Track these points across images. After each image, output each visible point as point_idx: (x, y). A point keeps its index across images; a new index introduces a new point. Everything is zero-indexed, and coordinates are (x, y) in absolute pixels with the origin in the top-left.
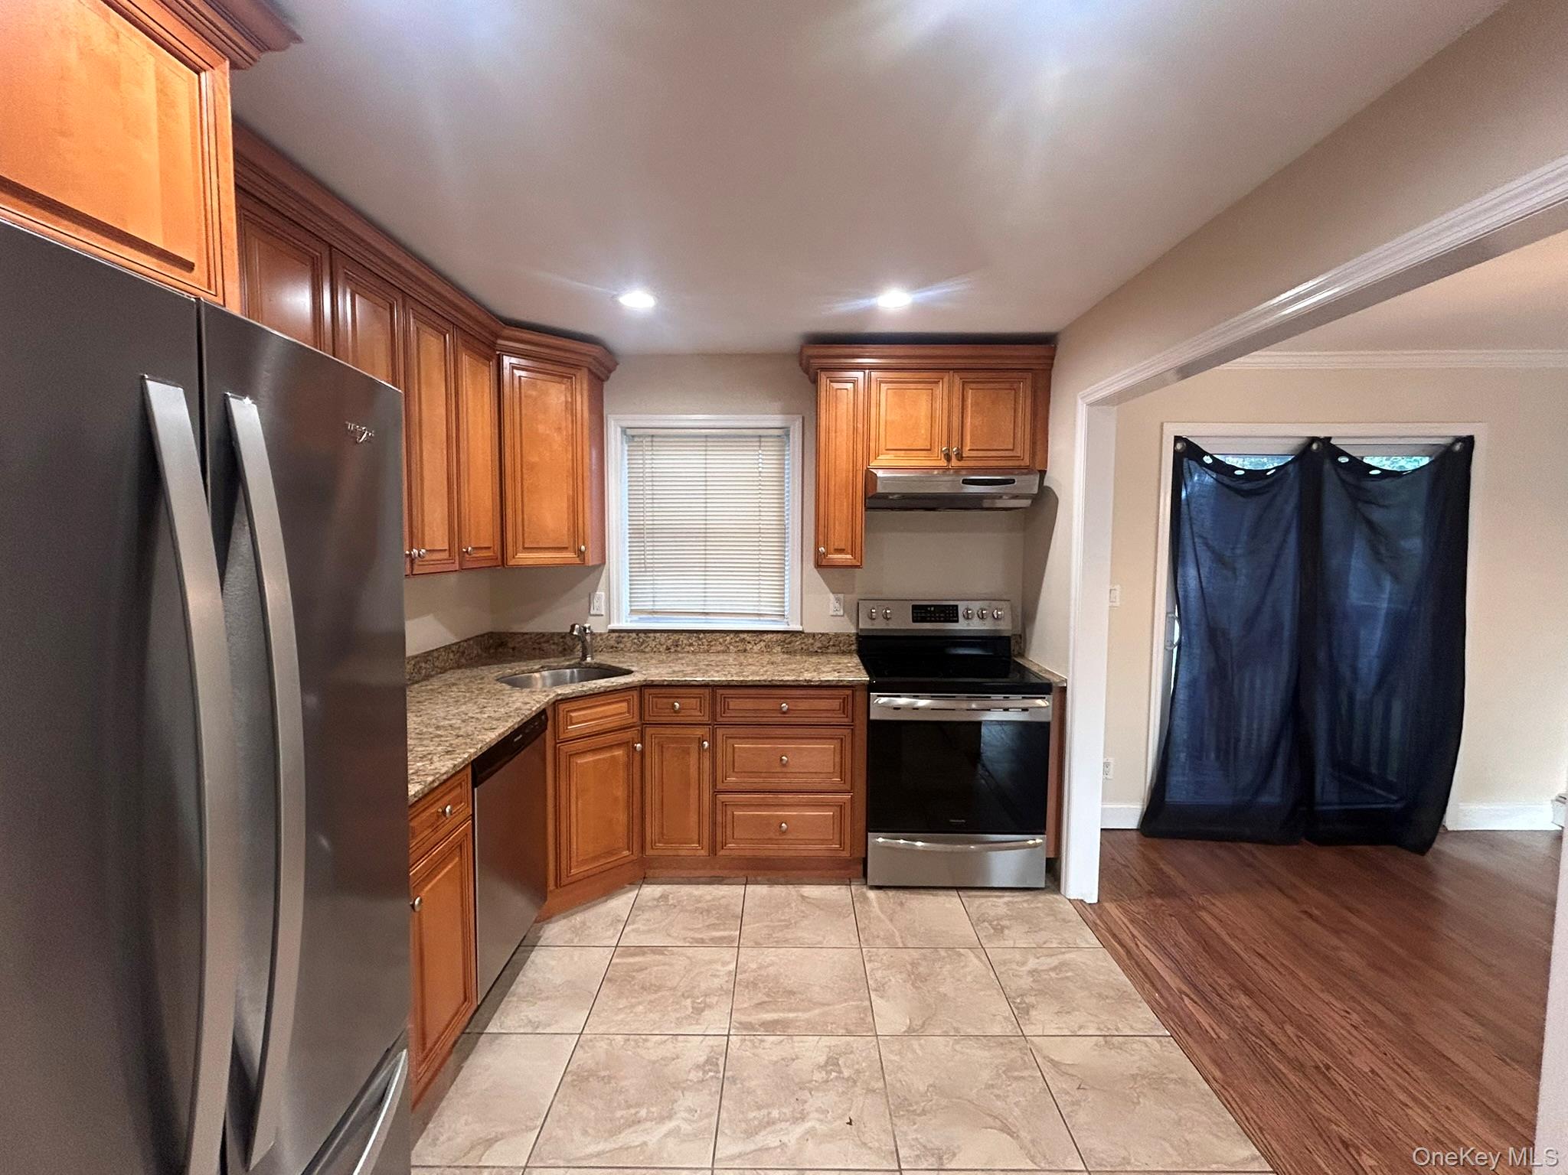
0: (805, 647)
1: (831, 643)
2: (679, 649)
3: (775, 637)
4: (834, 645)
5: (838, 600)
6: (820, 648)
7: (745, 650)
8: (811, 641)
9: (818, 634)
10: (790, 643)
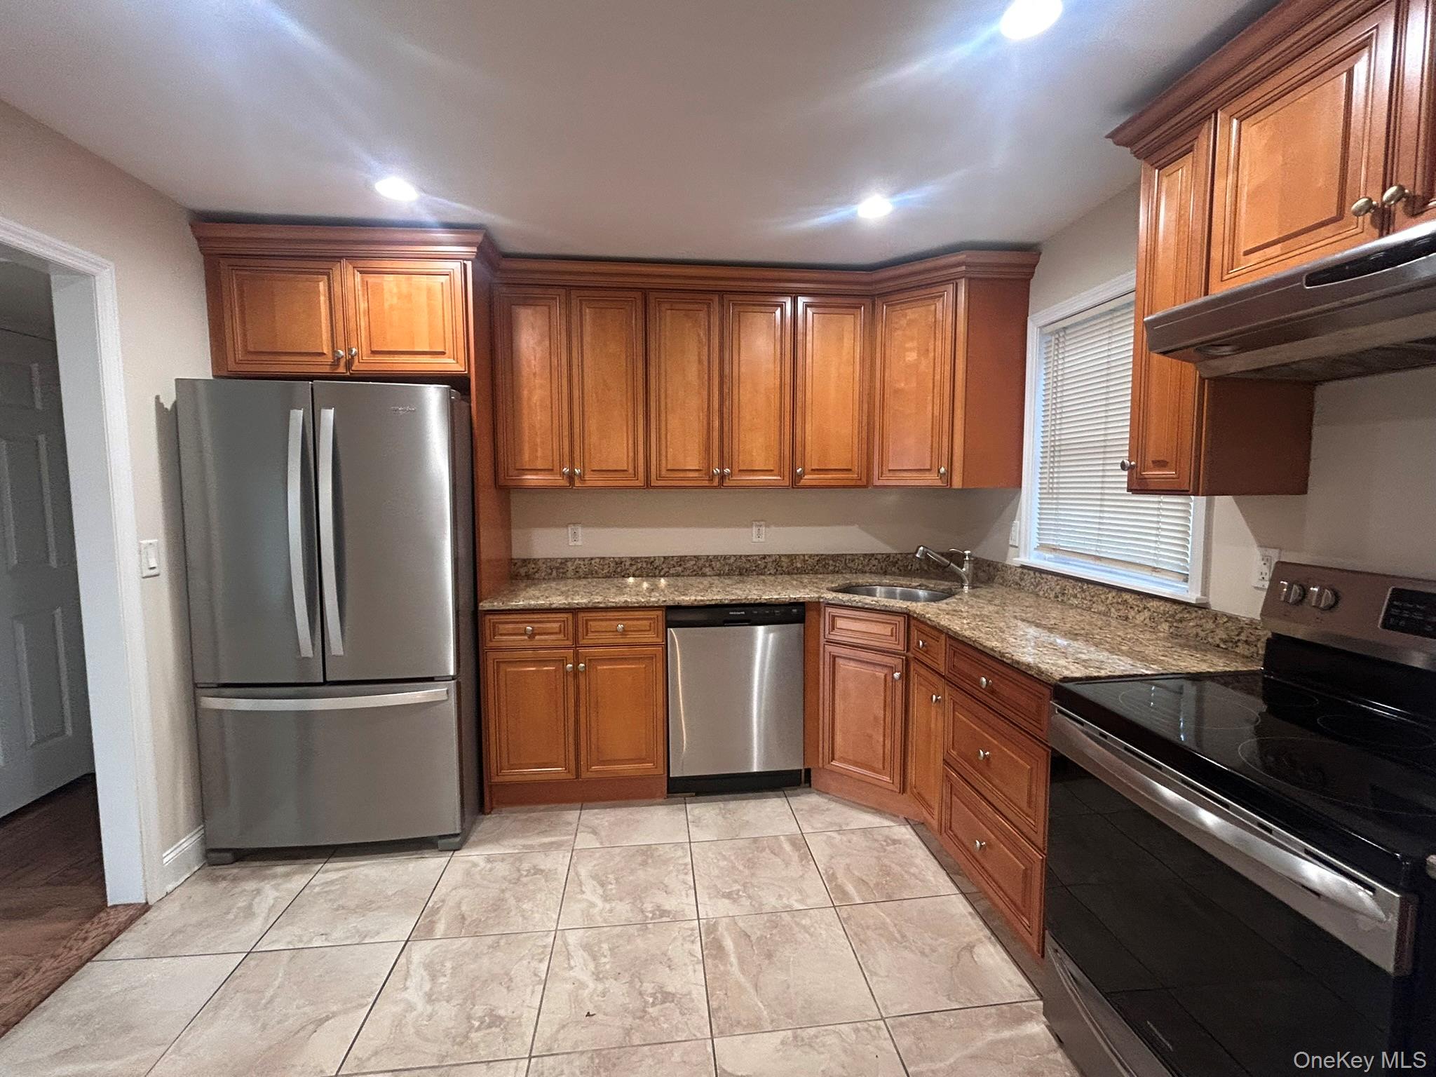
0: (1202, 634)
1: (1243, 637)
2: (1065, 599)
3: (1163, 607)
4: (1246, 642)
5: (1266, 559)
6: (1225, 642)
7: (1127, 618)
8: (1210, 625)
9: (1224, 615)
10: (1181, 621)
